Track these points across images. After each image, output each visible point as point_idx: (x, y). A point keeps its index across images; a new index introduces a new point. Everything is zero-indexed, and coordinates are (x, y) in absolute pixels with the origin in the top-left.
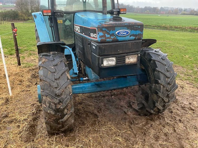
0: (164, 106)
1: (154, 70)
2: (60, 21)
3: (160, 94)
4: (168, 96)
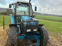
0: (45, 45)
1: (42, 33)
2: (17, 18)
3: (44, 41)
4: (46, 42)
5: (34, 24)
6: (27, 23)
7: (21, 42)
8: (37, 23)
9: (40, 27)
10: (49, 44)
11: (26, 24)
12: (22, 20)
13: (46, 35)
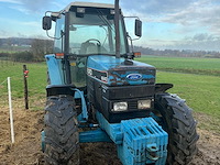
0: (185, 160)
1: (172, 117)
2: (73, 64)
3: (179, 146)
4: (188, 148)
5: (140, 82)
6: (112, 77)
7: (89, 155)
8: (150, 76)
9: (161, 93)
10: (199, 159)
11: (109, 83)
12: (89, 72)
13: (187, 122)
